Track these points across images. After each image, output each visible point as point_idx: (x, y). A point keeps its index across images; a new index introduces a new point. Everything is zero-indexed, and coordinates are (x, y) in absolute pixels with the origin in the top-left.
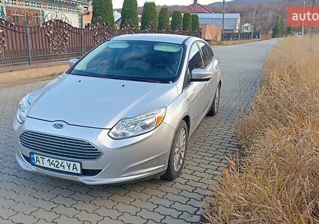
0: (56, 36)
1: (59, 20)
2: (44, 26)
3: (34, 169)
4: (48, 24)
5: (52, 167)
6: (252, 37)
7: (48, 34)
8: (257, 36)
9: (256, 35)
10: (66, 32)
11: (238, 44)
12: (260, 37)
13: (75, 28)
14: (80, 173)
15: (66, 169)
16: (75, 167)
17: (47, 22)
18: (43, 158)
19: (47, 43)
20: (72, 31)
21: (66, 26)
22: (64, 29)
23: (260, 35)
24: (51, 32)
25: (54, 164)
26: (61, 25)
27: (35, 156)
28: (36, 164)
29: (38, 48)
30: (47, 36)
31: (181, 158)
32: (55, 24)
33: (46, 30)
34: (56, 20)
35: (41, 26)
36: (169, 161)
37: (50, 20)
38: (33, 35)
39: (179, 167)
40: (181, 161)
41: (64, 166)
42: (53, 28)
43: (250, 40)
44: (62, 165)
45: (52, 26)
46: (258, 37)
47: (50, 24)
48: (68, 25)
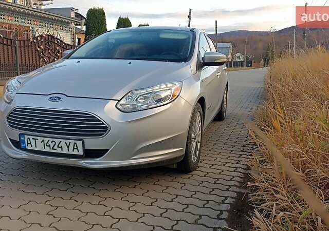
0: (47, 51)
1: (50, 35)
2: (35, 41)
3: (24, 155)
4: (39, 39)
5: (47, 149)
6: (245, 66)
7: (39, 49)
8: (249, 65)
9: (248, 63)
10: (58, 48)
11: (232, 70)
12: (253, 65)
13: (67, 44)
14: (82, 154)
15: (65, 151)
16: (75, 147)
17: (38, 36)
18: (35, 139)
19: (38, 59)
20: (65, 47)
21: (58, 42)
22: (56, 45)
23: (253, 63)
24: (41, 47)
25: (50, 146)
26: (53, 40)
27: (26, 137)
28: (27, 148)
29: (27, 62)
30: (38, 51)
31: (198, 150)
32: (47, 39)
33: (37, 45)
34: (48, 35)
35: (31, 40)
36: (187, 145)
37: (41, 34)
38: (23, 49)
39: (196, 158)
40: (198, 152)
41: (61, 147)
42: (44, 43)
43: (243, 68)
44: (60, 146)
45: (42, 40)
46: (251, 66)
47: (41, 39)
48: (61, 41)
